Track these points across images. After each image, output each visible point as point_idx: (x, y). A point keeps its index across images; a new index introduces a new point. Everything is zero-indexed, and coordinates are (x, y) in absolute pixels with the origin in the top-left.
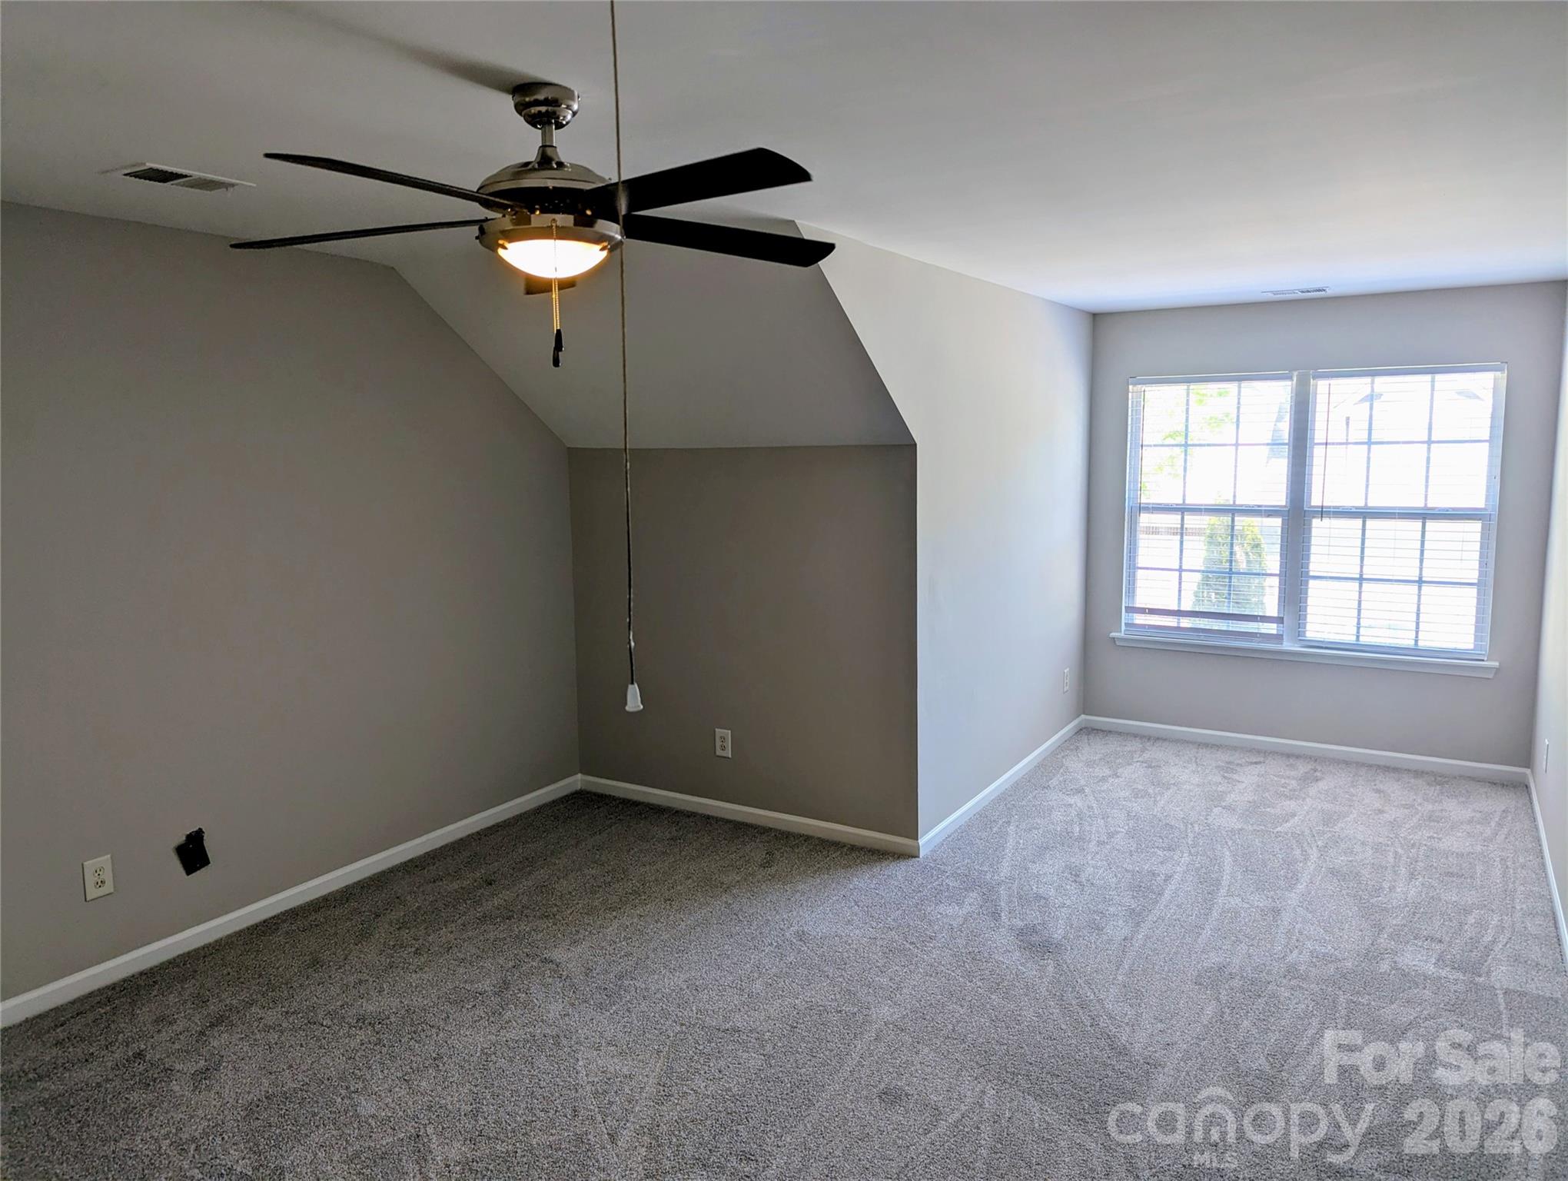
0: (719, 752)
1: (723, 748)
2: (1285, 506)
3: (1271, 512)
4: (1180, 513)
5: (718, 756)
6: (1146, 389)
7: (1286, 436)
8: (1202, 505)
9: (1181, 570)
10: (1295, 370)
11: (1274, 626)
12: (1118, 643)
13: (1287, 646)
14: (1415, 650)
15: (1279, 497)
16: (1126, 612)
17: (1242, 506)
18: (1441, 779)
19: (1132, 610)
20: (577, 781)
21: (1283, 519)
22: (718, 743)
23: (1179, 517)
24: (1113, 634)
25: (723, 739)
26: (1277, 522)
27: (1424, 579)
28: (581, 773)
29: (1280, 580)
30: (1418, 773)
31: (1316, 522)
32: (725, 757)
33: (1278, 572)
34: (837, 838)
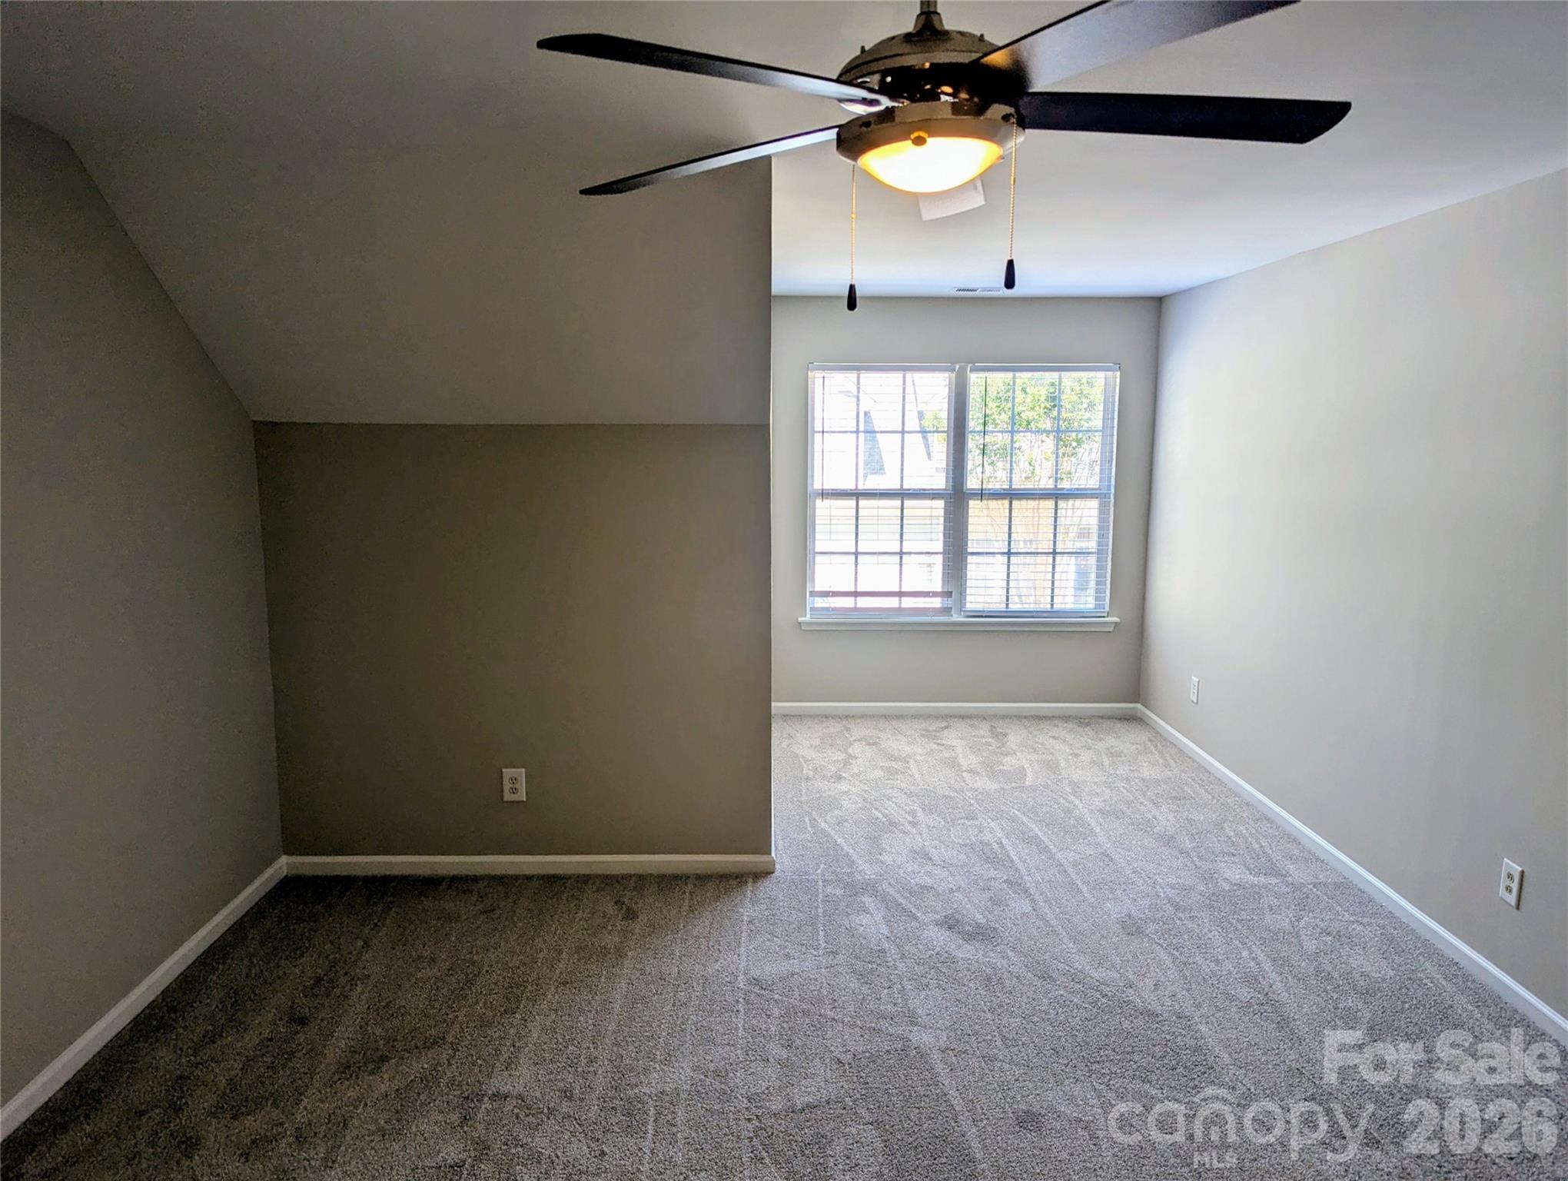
0: (508, 796)
1: (514, 791)
2: (945, 490)
3: (933, 495)
4: (855, 498)
5: (507, 802)
6: (826, 375)
7: (945, 423)
8: (876, 490)
9: (856, 554)
10: (957, 363)
11: (939, 600)
12: (803, 628)
13: (956, 618)
14: (1052, 613)
15: (939, 481)
16: (810, 596)
17: (909, 490)
18: (1084, 721)
19: (814, 594)
20: (284, 865)
21: (945, 502)
22: (507, 786)
23: (854, 502)
24: (801, 619)
25: (514, 780)
26: (940, 503)
27: (1057, 551)
28: (285, 854)
29: (944, 557)
30: (1066, 718)
31: (971, 503)
32: (518, 802)
33: (941, 550)
34: (679, 871)
